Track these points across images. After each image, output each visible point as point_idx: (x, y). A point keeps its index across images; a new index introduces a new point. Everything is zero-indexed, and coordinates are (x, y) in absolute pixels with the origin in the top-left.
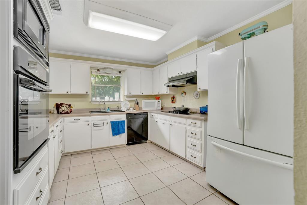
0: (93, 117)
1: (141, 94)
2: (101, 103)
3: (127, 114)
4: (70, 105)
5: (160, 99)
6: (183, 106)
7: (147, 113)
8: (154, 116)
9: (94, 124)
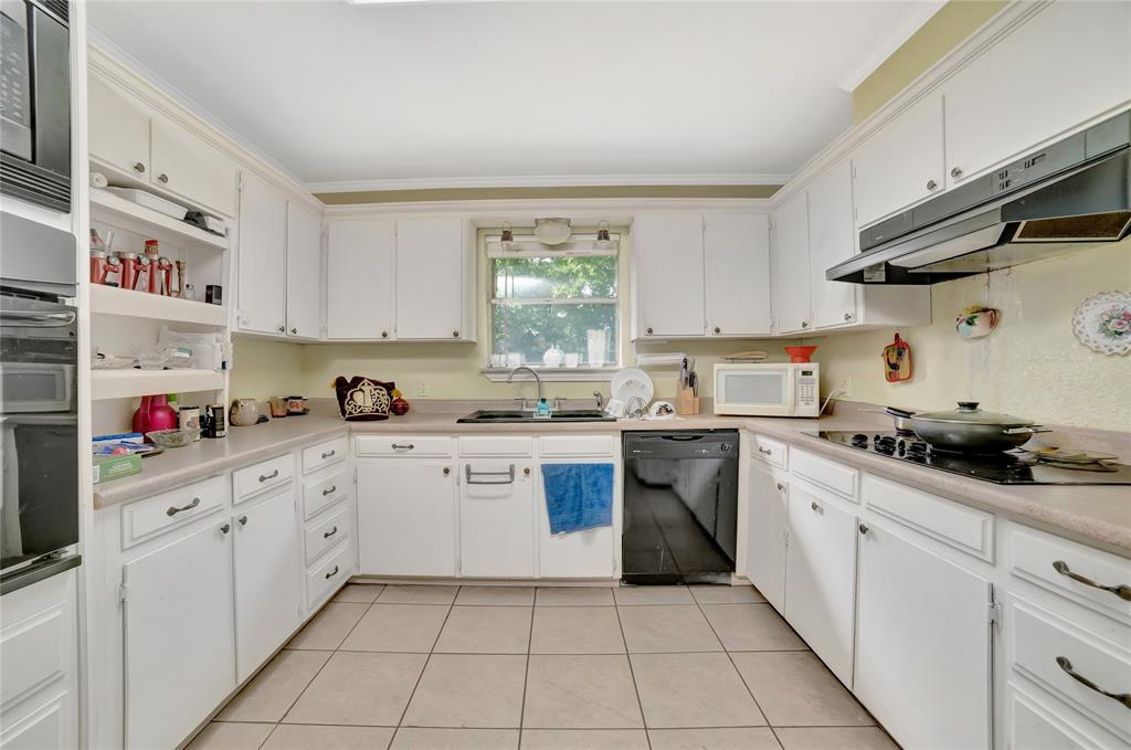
0: (465, 439)
1: (710, 334)
2: (518, 377)
3: (623, 432)
4: (390, 387)
5: (811, 357)
6: (973, 406)
7: (736, 430)
8: (769, 453)
9: (469, 472)
